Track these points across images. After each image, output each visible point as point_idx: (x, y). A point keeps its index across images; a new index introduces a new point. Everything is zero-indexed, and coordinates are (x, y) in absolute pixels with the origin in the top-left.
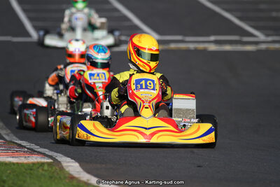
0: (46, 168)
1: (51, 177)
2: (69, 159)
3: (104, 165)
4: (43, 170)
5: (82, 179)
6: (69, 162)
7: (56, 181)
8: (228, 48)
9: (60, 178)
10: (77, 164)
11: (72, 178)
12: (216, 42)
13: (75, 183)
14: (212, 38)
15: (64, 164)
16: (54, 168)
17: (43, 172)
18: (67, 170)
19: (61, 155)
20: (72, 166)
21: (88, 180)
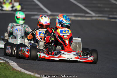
0: (3, 65)
1: (5, 69)
2: (12, 62)
3: (27, 65)
4: (2, 65)
5: (18, 70)
6: (12, 63)
7: (7, 70)
8: (79, 18)
9: (9, 69)
10: (16, 64)
11: (14, 69)
12: (75, 16)
13: (15, 71)
14: (73, 14)
15: (10, 64)
16: (6, 65)
17: (2, 66)
18: (12, 66)
19: (9, 60)
20: (14, 65)
21: (20, 70)
